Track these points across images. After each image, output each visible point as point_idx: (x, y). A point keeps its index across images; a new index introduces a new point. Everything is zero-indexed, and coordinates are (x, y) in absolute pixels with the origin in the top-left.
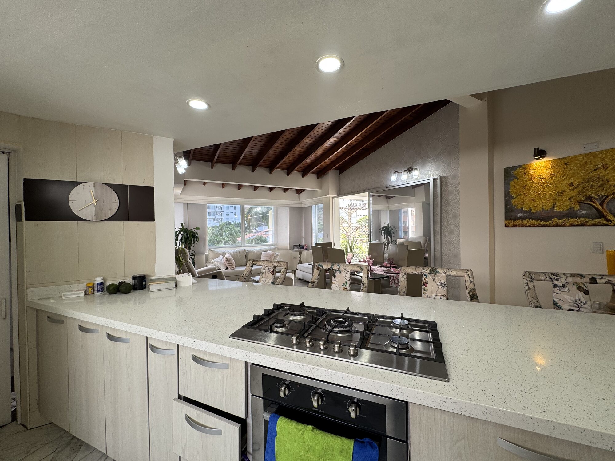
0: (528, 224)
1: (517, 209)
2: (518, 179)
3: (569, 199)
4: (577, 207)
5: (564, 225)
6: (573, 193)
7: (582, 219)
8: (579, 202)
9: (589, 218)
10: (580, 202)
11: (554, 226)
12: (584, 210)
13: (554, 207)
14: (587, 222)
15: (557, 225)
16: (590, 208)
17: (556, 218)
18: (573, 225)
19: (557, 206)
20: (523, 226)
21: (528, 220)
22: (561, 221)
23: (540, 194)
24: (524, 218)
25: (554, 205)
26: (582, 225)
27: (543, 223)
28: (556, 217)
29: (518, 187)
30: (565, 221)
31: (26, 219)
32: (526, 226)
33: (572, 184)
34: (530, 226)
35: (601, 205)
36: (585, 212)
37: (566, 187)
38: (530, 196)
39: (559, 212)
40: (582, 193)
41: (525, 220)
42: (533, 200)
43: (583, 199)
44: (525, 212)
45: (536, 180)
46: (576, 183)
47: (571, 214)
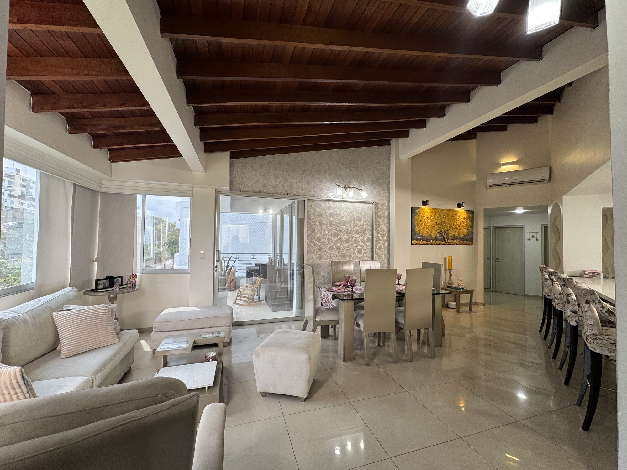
0: (422, 243)
1: (418, 234)
2: (418, 215)
3: (436, 231)
4: (438, 235)
5: (434, 244)
6: (437, 228)
7: (439, 241)
9: (441, 241)
10: (439, 233)
11: (431, 245)
13: (431, 234)
14: (441, 243)
15: (432, 244)
16: (442, 236)
17: (431, 240)
18: (437, 244)
20: (420, 244)
21: (422, 240)
22: (433, 242)
23: (426, 226)
24: (420, 240)
25: (431, 233)
26: (439, 244)
27: (428, 243)
29: (418, 220)
32: (421, 244)
34: (422, 244)
35: (445, 235)
36: (440, 238)
37: (435, 224)
38: (423, 227)
39: (433, 237)
40: (439, 228)
41: (421, 240)
42: (424, 229)
43: (440, 231)
44: (421, 236)
45: (425, 218)
46: (438, 223)
47: (436, 239)
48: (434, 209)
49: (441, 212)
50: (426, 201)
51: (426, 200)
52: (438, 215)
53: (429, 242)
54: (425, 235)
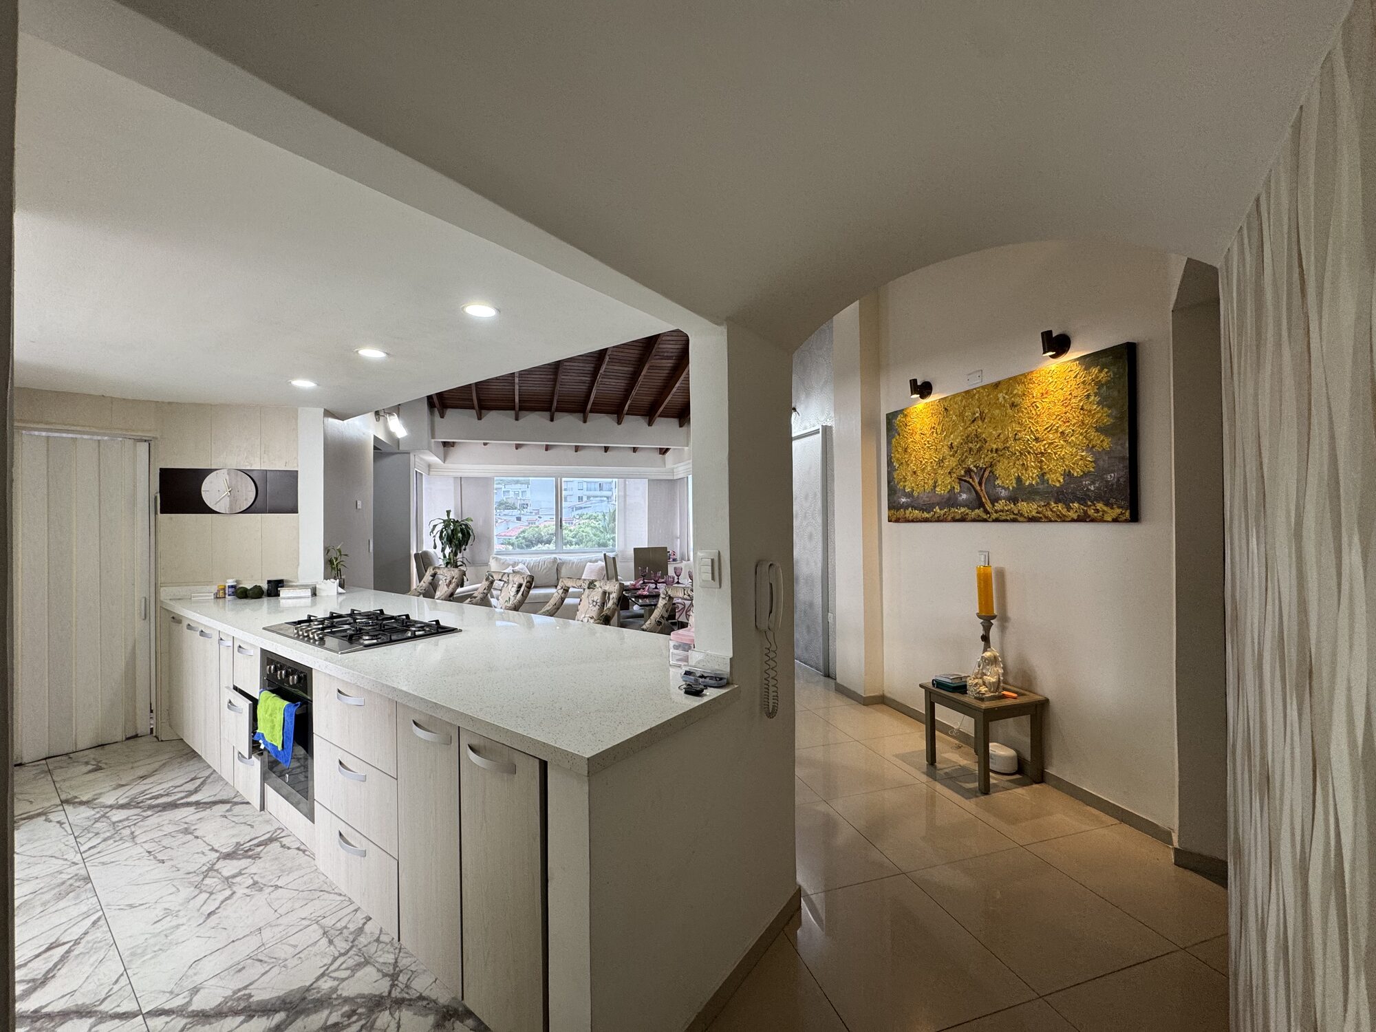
0: (910, 518)
1: (900, 490)
2: (899, 434)
4: (957, 489)
5: (944, 520)
6: (953, 463)
7: (963, 510)
8: (960, 479)
9: (969, 508)
11: (936, 521)
12: (964, 493)
13: (935, 487)
14: (967, 514)
16: (970, 492)
17: (937, 507)
18: (954, 520)
19: (939, 485)
20: (906, 520)
21: (910, 509)
23: (921, 462)
24: (907, 507)
25: (935, 483)
26: (963, 519)
27: (926, 515)
28: (938, 504)
29: (900, 449)
30: (946, 512)
31: (161, 513)
32: (909, 521)
33: (951, 447)
34: (913, 521)
35: (980, 484)
36: (964, 496)
37: (946, 450)
38: (912, 467)
40: (961, 463)
42: (915, 473)
43: (963, 472)
44: (909, 495)
45: (917, 437)
46: (955, 443)
47: (950, 501)
53: (931, 515)
54: (918, 493)
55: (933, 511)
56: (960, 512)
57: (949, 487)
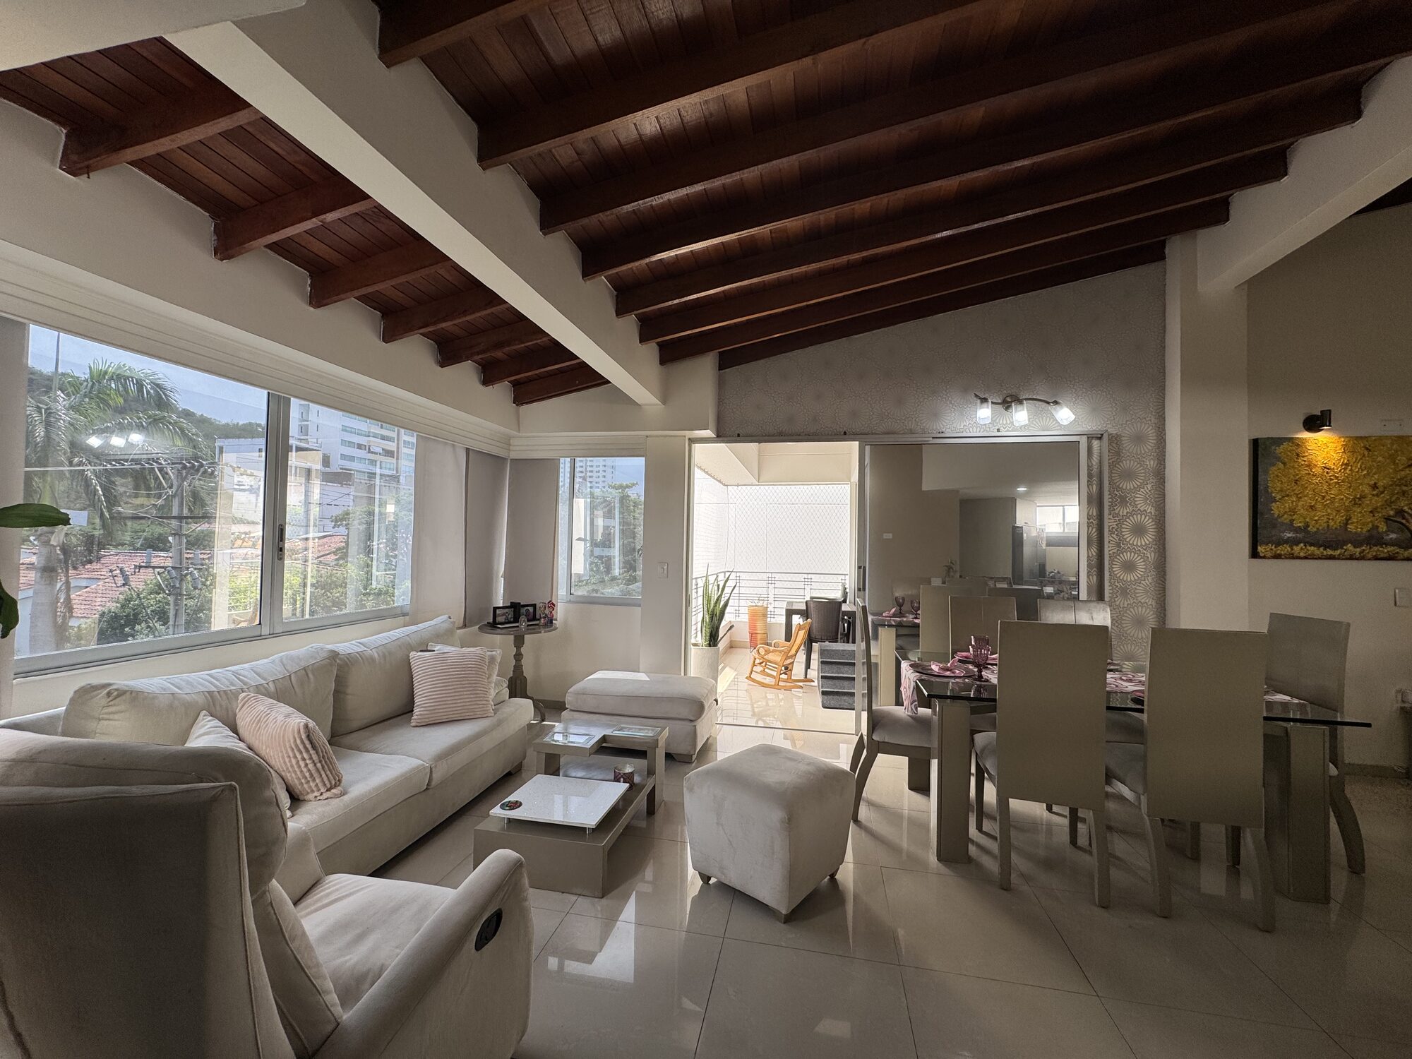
0: (1302, 554)
1: (1282, 524)
2: (1284, 464)
3: (1371, 512)
4: (1383, 527)
5: (1362, 558)
6: (1378, 502)
7: (1390, 548)
8: (1385, 518)
9: (1400, 547)
10: (1388, 519)
11: (1347, 559)
12: (1393, 532)
13: (1347, 524)
14: (1397, 553)
15: (1352, 558)
16: (1402, 531)
17: (1350, 545)
18: (1376, 558)
19: (1352, 523)
20: (1293, 557)
21: (1302, 545)
22: (1358, 550)
23: (1324, 497)
24: (1295, 542)
25: (1347, 520)
26: (1391, 558)
27: (1330, 552)
28: (1351, 542)
29: (1284, 480)
30: (1364, 550)
32: (1299, 558)
33: (1375, 486)
34: (1305, 558)
36: (1393, 536)
37: (1367, 490)
38: (1306, 501)
39: (1356, 533)
40: (1389, 503)
41: (1297, 545)
42: (1311, 507)
43: (1392, 513)
44: (1297, 530)
45: (1317, 470)
46: (1380, 484)
47: (1373, 539)
48: (1357, 438)
49: (1395, 446)
50: (1319, 414)
51: (1321, 412)
52: (1380, 459)
53: (1338, 552)
54: (1318, 529)
55: (1342, 548)
56: (1386, 551)
57: (1370, 525)
